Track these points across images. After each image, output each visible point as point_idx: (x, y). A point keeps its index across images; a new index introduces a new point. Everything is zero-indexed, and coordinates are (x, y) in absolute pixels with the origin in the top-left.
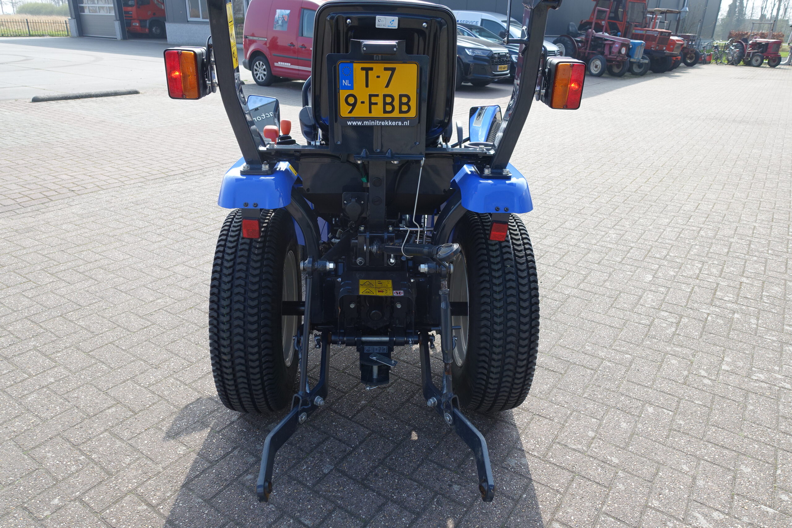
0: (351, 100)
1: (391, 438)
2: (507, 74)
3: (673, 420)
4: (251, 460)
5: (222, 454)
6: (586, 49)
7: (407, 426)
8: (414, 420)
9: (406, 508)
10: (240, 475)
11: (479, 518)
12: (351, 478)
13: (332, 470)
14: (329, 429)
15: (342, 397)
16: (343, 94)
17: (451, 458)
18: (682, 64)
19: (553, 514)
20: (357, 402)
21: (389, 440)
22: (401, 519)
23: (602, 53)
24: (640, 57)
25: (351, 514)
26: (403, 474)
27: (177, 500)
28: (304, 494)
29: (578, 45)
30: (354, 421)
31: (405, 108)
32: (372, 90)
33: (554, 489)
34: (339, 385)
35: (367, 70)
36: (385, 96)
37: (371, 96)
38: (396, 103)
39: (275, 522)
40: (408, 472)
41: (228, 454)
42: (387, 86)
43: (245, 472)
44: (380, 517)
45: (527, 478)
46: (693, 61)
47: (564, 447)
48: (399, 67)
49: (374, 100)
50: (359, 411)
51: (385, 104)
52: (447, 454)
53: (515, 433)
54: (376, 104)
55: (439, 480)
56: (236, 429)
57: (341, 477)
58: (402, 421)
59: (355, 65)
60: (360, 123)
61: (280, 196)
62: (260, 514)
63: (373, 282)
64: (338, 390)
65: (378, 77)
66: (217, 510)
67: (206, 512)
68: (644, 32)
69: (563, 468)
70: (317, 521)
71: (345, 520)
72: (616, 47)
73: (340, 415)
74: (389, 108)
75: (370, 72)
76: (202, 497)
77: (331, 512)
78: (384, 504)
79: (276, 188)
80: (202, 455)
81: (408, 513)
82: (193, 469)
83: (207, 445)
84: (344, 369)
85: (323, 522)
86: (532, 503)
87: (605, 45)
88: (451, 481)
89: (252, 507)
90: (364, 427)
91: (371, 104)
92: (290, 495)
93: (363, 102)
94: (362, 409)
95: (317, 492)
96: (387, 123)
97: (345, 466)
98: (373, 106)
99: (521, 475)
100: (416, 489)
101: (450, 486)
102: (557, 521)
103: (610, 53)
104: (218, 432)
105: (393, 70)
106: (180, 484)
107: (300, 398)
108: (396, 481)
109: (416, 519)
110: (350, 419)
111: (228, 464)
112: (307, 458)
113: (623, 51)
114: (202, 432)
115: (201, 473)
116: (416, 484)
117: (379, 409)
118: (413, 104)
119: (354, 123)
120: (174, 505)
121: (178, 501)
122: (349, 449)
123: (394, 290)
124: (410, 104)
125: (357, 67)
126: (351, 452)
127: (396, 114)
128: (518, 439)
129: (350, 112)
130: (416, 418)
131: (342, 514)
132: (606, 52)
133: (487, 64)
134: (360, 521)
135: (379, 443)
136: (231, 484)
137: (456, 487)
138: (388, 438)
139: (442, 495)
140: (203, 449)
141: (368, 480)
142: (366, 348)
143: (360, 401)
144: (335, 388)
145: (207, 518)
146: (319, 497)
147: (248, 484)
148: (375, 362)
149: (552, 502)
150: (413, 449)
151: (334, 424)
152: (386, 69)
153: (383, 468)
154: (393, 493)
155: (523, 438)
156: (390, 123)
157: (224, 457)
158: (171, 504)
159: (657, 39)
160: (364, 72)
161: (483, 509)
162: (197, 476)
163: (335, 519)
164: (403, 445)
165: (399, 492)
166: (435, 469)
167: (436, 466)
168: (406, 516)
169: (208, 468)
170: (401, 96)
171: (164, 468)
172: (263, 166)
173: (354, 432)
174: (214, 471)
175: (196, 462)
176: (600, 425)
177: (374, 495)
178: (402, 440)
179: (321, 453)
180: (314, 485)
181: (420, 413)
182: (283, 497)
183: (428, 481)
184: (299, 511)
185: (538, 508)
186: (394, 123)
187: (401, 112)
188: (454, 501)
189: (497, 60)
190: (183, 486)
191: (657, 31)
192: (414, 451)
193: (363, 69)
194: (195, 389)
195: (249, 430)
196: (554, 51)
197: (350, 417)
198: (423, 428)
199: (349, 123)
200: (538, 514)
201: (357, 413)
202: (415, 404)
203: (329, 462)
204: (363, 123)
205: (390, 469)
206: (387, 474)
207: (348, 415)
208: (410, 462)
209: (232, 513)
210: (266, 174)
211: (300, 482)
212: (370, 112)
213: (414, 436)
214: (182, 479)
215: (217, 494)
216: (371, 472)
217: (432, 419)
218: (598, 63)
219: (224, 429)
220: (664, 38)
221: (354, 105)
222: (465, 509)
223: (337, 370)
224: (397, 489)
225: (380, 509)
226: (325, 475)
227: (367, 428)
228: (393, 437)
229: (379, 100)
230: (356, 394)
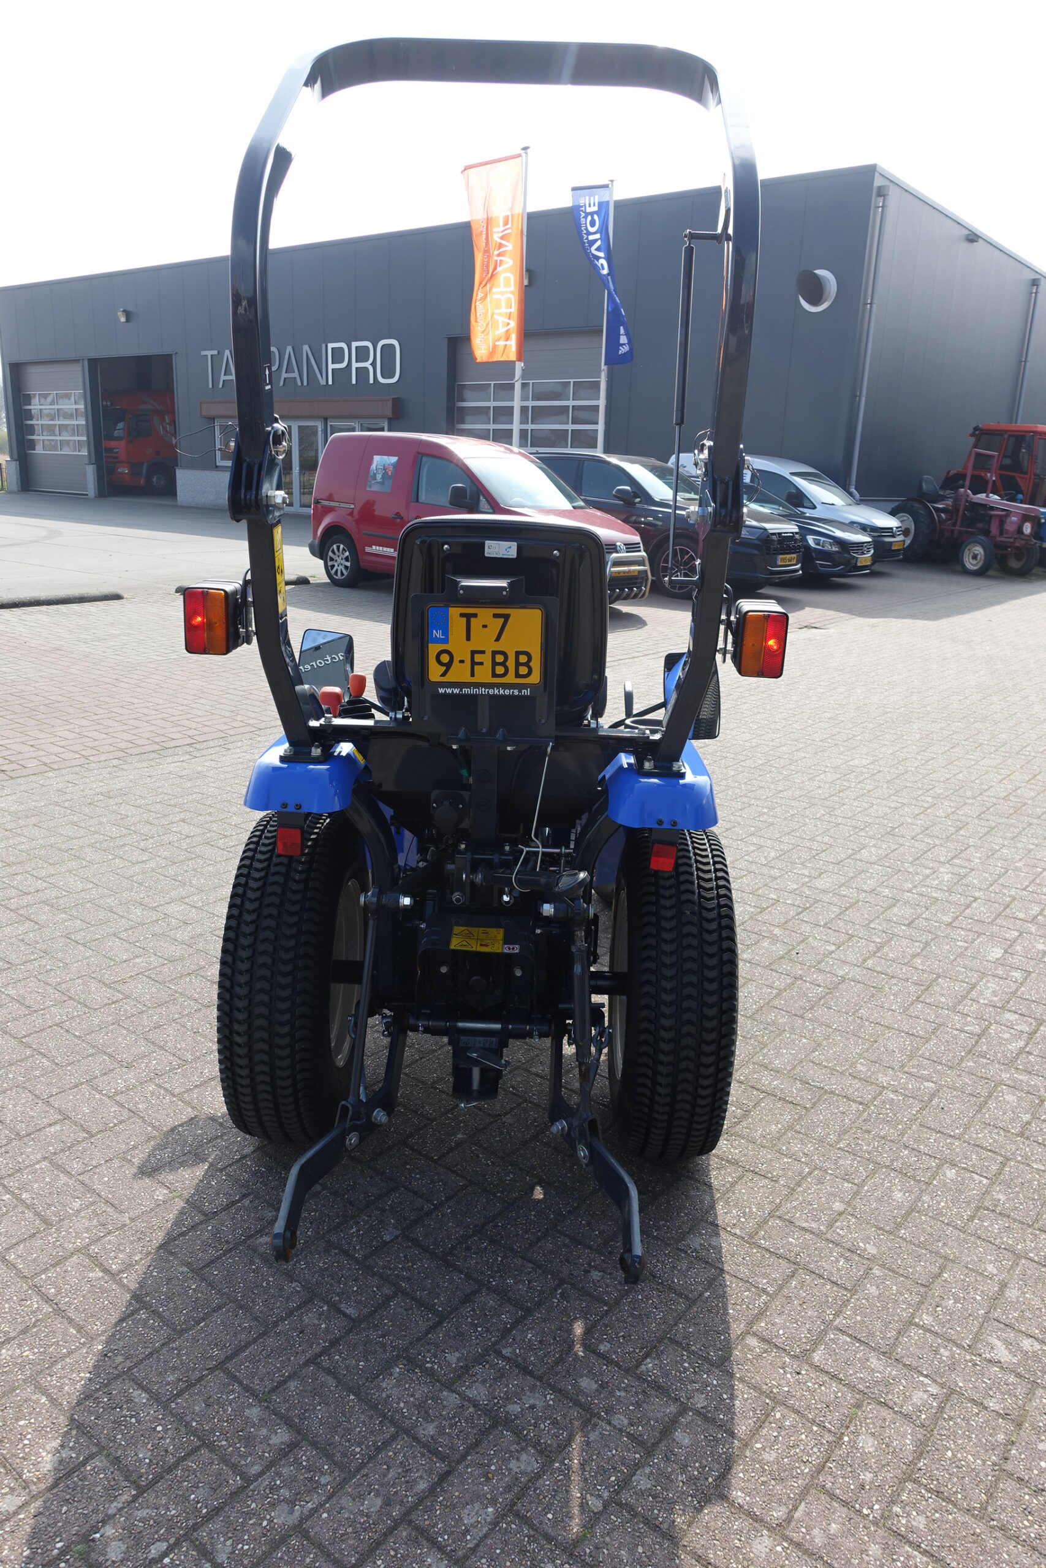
0: (445, 658)
1: (499, 1194)
2: (796, 571)
3: (987, 1192)
4: (270, 1214)
5: (225, 1204)
6: (954, 524)
7: (528, 1177)
8: (541, 1167)
9: (509, 1300)
10: (251, 1236)
11: (626, 1323)
12: (425, 1250)
13: (397, 1237)
14: (399, 1174)
15: (425, 1126)
16: (433, 649)
17: (594, 1231)
19: (751, 1324)
20: (449, 1134)
22: (500, 1316)
23: (987, 533)
25: (420, 1303)
26: (512, 1250)
27: (150, 1266)
28: (349, 1269)
29: (939, 516)
30: (441, 1165)
31: (523, 670)
32: (474, 645)
33: (758, 1287)
34: (423, 1107)
35: (468, 617)
36: (494, 653)
37: (473, 653)
38: (511, 663)
39: (299, 1307)
40: (520, 1247)
41: (234, 1203)
42: (498, 639)
43: (258, 1232)
44: (466, 1310)
45: (716, 1268)
47: (787, 1223)
48: (516, 613)
49: (478, 658)
50: (450, 1150)
51: (495, 664)
52: (589, 1224)
53: (708, 1198)
54: (481, 664)
55: (569, 1263)
56: (250, 1167)
57: (411, 1248)
58: (521, 1169)
59: (451, 609)
60: (457, 691)
61: (336, 794)
62: (276, 1294)
63: (474, 930)
64: (422, 1115)
65: (485, 626)
66: (211, 1285)
67: (194, 1287)
69: (780, 1257)
70: (366, 1311)
71: (410, 1312)
72: (1012, 522)
73: (420, 1153)
74: (500, 670)
75: (472, 620)
76: (188, 1265)
77: (388, 1299)
78: (474, 1293)
79: (331, 783)
80: (192, 1204)
81: (511, 1307)
82: (177, 1223)
83: (201, 1189)
84: (434, 1082)
85: (375, 1312)
86: (717, 1305)
87: (991, 517)
88: (589, 1265)
89: (264, 1284)
90: (458, 1175)
91: (474, 663)
92: (327, 1269)
93: (462, 662)
94: (457, 1146)
95: (370, 1268)
96: (496, 691)
97: (419, 1232)
98: (476, 667)
99: (707, 1262)
100: (530, 1272)
101: (587, 1272)
102: (755, 1335)
103: (1002, 532)
104: (221, 1170)
105: (506, 617)
106: (155, 1244)
107: (350, 1108)
108: (500, 1259)
109: (524, 1317)
110: (435, 1162)
111: (233, 1218)
112: (360, 1217)
113: (1027, 529)
114: (195, 1169)
115: (189, 1230)
116: (531, 1265)
117: (486, 1148)
118: (536, 664)
119: (449, 691)
120: (145, 1273)
121: (151, 1268)
122: (427, 1207)
123: (505, 943)
124: (531, 664)
125: (454, 612)
126: (431, 1212)
127: (511, 678)
128: (712, 1207)
129: (444, 675)
130: (546, 1166)
131: (405, 1303)
132: (994, 529)
133: (756, 552)
134: (433, 1314)
135: (478, 1201)
136: (235, 1248)
137: (596, 1275)
138: (494, 1195)
139: (572, 1284)
140: (194, 1194)
141: (454, 1255)
142: (464, 1039)
143: (455, 1134)
144: (416, 1112)
145: (195, 1296)
146: (372, 1276)
147: (262, 1250)
148: (475, 1062)
149: (751, 1307)
150: (533, 1213)
151: (408, 1167)
152: (496, 616)
153: (480, 1239)
154: (492, 1277)
155: (720, 1207)
156: (502, 692)
157: (226, 1208)
158: (140, 1272)
160: (465, 619)
161: (634, 1309)
162: (183, 1234)
163: (394, 1309)
164: (518, 1206)
165: (501, 1276)
166: (565, 1245)
167: (567, 1241)
168: (508, 1312)
169: (201, 1223)
170: (518, 653)
171: (132, 1220)
172: (313, 749)
173: (439, 1182)
174: (210, 1228)
175: (182, 1212)
176: (857, 1193)
177: (460, 1278)
178: (516, 1198)
179: (383, 1210)
180: (366, 1258)
182: (315, 1272)
183: (551, 1262)
184: (338, 1295)
185: (726, 1313)
186: (507, 692)
187: (518, 675)
188: (590, 1295)
189: (776, 545)
190: (160, 1247)
192: (534, 1216)
193: (462, 615)
194: (188, 1103)
195: (269, 1169)
196: (892, 528)
197: (436, 1157)
198: (555, 1181)
199: (441, 691)
200: (725, 1322)
201: (449, 1152)
202: (545, 1143)
203: (393, 1224)
204: (461, 690)
205: (492, 1241)
206: (486, 1248)
207: (433, 1155)
208: (526, 1232)
209: (234, 1291)
210: (317, 761)
211: (345, 1253)
212: (473, 675)
213: (539, 1193)
214: (159, 1237)
215: (212, 1262)
216: (460, 1243)
217: (571, 1168)
218: (979, 550)
219: (230, 1165)
221: (449, 665)
222: (605, 1308)
223: (423, 1083)
224: (499, 1271)
225: (467, 1299)
226: (386, 1243)
227: (461, 1176)
228: (502, 1193)
229: (486, 659)
230: (450, 1123)
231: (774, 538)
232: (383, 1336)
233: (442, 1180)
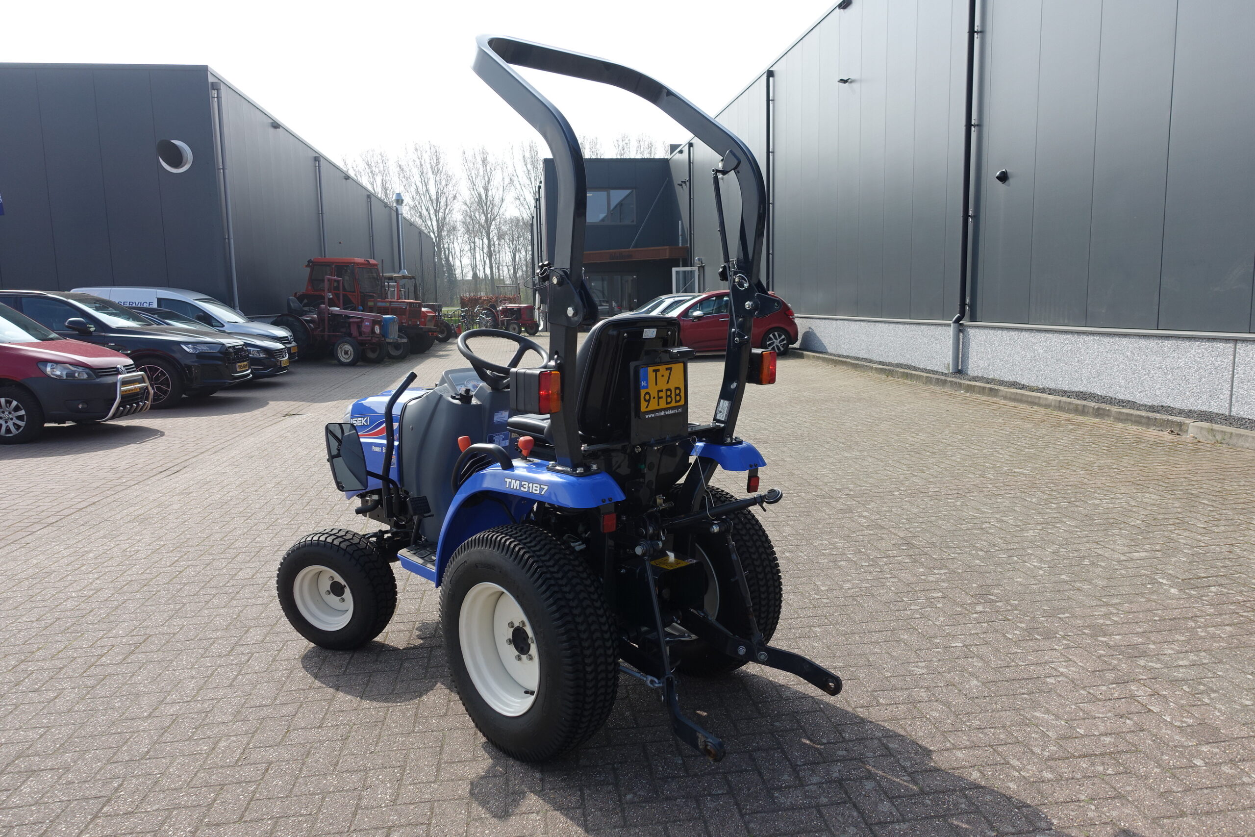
0: (647, 397)
2: (248, 375)
5: (578, 799)
6: (323, 331)
7: (687, 711)
9: (767, 750)
10: (620, 800)
11: (816, 730)
13: (683, 759)
16: (643, 392)
18: (436, 342)
22: (774, 756)
23: (350, 335)
24: (396, 337)
25: (739, 772)
26: (734, 736)
28: (689, 781)
29: (310, 326)
31: (678, 398)
32: (659, 387)
35: (656, 371)
36: (667, 390)
37: (659, 391)
38: (673, 395)
39: (698, 805)
40: (734, 733)
41: (582, 796)
42: (668, 383)
43: (619, 796)
44: (759, 763)
46: (445, 335)
48: (674, 366)
49: (661, 394)
51: (667, 396)
54: (662, 397)
55: (761, 726)
56: (555, 780)
57: (696, 759)
60: (653, 415)
62: (679, 808)
65: (663, 376)
66: (642, 826)
67: (637, 831)
68: (388, 304)
70: (725, 788)
71: (742, 777)
72: (367, 326)
74: (669, 400)
75: (658, 373)
76: (615, 827)
77: (725, 779)
78: (750, 756)
80: (561, 809)
81: (772, 751)
82: (572, 819)
83: (551, 802)
85: (729, 786)
87: (350, 323)
88: (769, 723)
89: (666, 809)
91: (659, 398)
92: (680, 787)
93: (654, 398)
95: (696, 775)
96: (669, 412)
98: (659, 400)
100: (755, 738)
101: (772, 725)
103: (360, 334)
105: (670, 369)
109: (783, 751)
111: (595, 800)
112: (652, 763)
113: (377, 330)
114: (527, 798)
115: (585, 817)
116: (750, 736)
118: (683, 394)
119: (650, 416)
124: (681, 394)
125: (650, 369)
127: (673, 404)
129: (647, 407)
131: (734, 775)
132: (354, 331)
133: (220, 363)
134: (751, 772)
136: (623, 808)
137: (777, 724)
139: (776, 732)
140: (553, 806)
146: (703, 777)
147: (636, 800)
150: (714, 720)
152: (667, 369)
154: (746, 748)
156: (671, 412)
157: (583, 799)
159: (408, 313)
160: (654, 373)
162: (585, 820)
163: (734, 780)
165: (748, 745)
166: (747, 723)
167: (745, 721)
168: (774, 753)
169: (584, 811)
170: (676, 389)
174: (593, 810)
175: (564, 815)
179: (657, 755)
180: (686, 773)
183: (755, 730)
184: (704, 791)
186: (673, 412)
187: (676, 401)
188: (788, 731)
189: (233, 356)
190: (586, 831)
191: (404, 302)
192: (717, 721)
193: (653, 371)
194: (452, 780)
195: (568, 775)
196: (287, 337)
198: (700, 706)
199: (647, 416)
203: (671, 756)
204: (655, 415)
208: (726, 727)
209: (658, 820)
211: (674, 777)
212: (659, 405)
213: (702, 713)
214: (576, 828)
215: (624, 819)
218: (348, 347)
219: (543, 786)
220: (415, 310)
221: (648, 401)
222: (801, 731)
225: (752, 759)
226: (683, 764)
229: (663, 394)
231: (231, 350)
232: (749, 790)
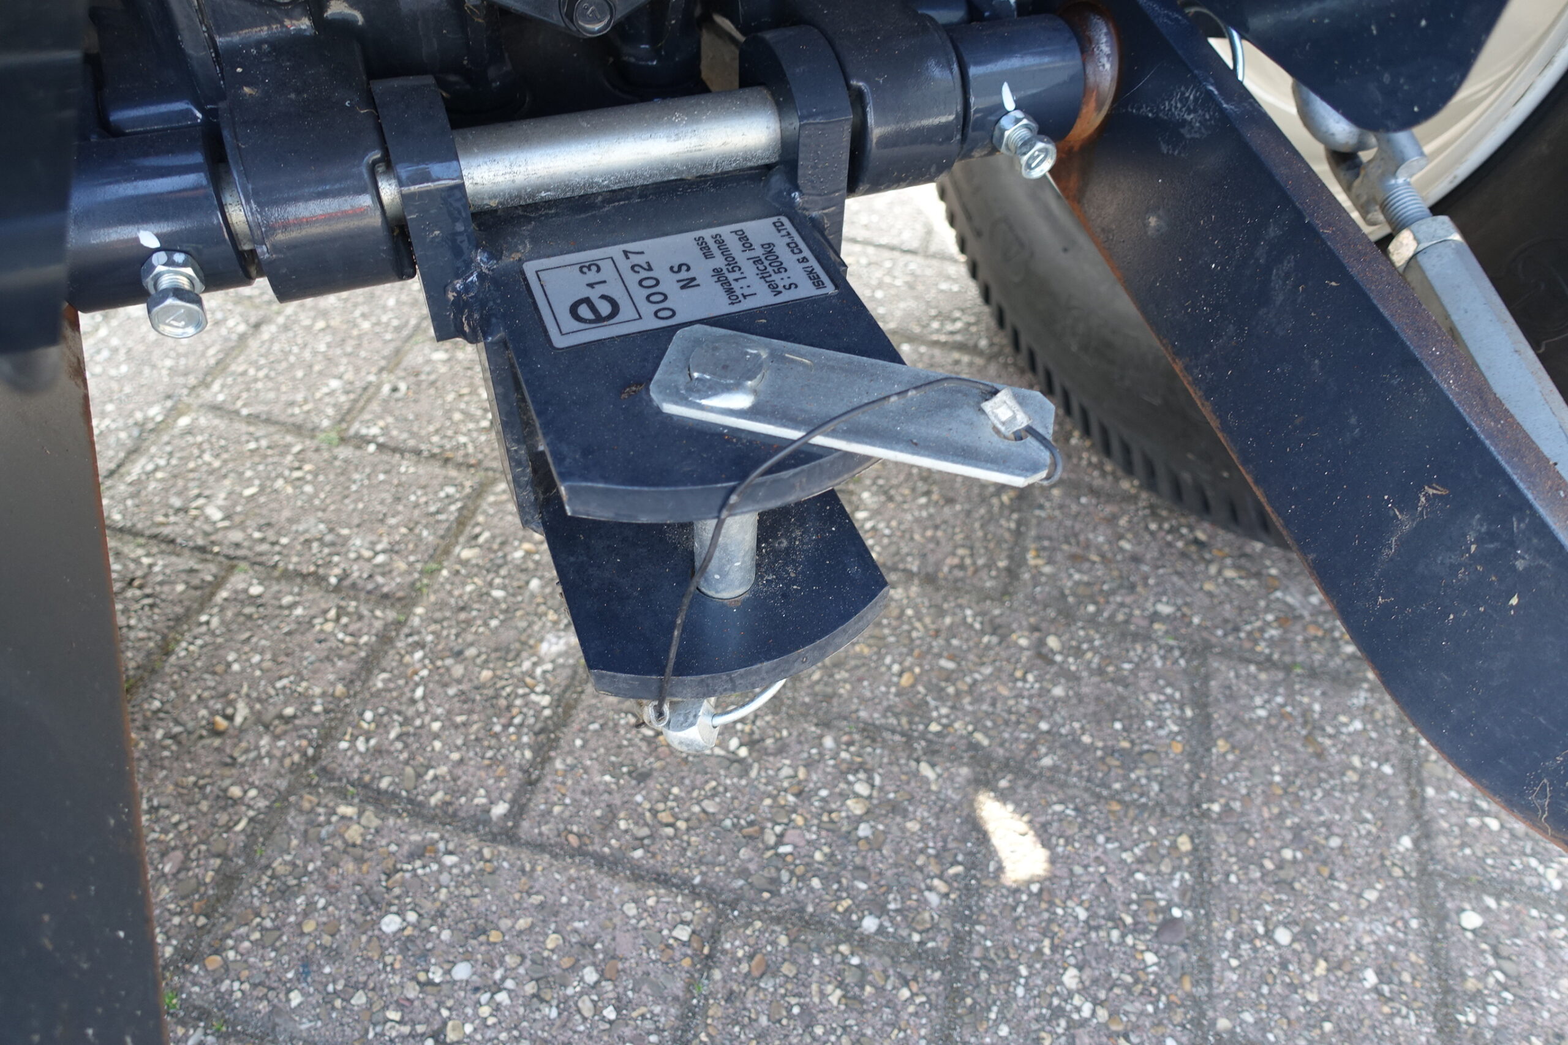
1: (870, 924)
7: (925, 770)
8: (941, 695)
14: (359, 999)
15: (385, 639)
17: (1354, 975)
20: (505, 653)
21: (863, 943)
30: (539, 847)
34: (339, 545)
58: (871, 732)
64: (345, 588)
73: (418, 811)
84: (345, 417)
90: (638, 875)
110: (506, 834)
130: (949, 677)
142: (558, 273)
143: (526, 645)
144: (319, 579)
150: (1070, 978)
151: (391, 924)
164: (987, 964)
173: (575, 968)
178: (952, 915)
181: (952, 632)
192: (1083, 990)
197: (500, 809)
198: (1032, 746)
201: (543, 752)
207: (481, 800)
213: (1015, 843)
217: (1042, 656)
223: (298, 429)
227: (662, 879)
228: (880, 909)
230: (482, 595)
233: (587, 945)
